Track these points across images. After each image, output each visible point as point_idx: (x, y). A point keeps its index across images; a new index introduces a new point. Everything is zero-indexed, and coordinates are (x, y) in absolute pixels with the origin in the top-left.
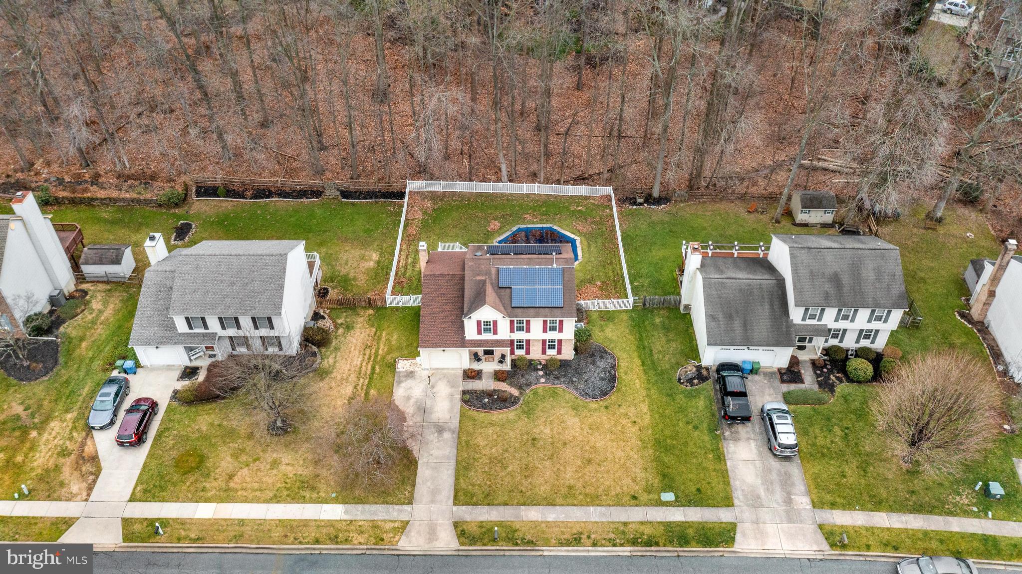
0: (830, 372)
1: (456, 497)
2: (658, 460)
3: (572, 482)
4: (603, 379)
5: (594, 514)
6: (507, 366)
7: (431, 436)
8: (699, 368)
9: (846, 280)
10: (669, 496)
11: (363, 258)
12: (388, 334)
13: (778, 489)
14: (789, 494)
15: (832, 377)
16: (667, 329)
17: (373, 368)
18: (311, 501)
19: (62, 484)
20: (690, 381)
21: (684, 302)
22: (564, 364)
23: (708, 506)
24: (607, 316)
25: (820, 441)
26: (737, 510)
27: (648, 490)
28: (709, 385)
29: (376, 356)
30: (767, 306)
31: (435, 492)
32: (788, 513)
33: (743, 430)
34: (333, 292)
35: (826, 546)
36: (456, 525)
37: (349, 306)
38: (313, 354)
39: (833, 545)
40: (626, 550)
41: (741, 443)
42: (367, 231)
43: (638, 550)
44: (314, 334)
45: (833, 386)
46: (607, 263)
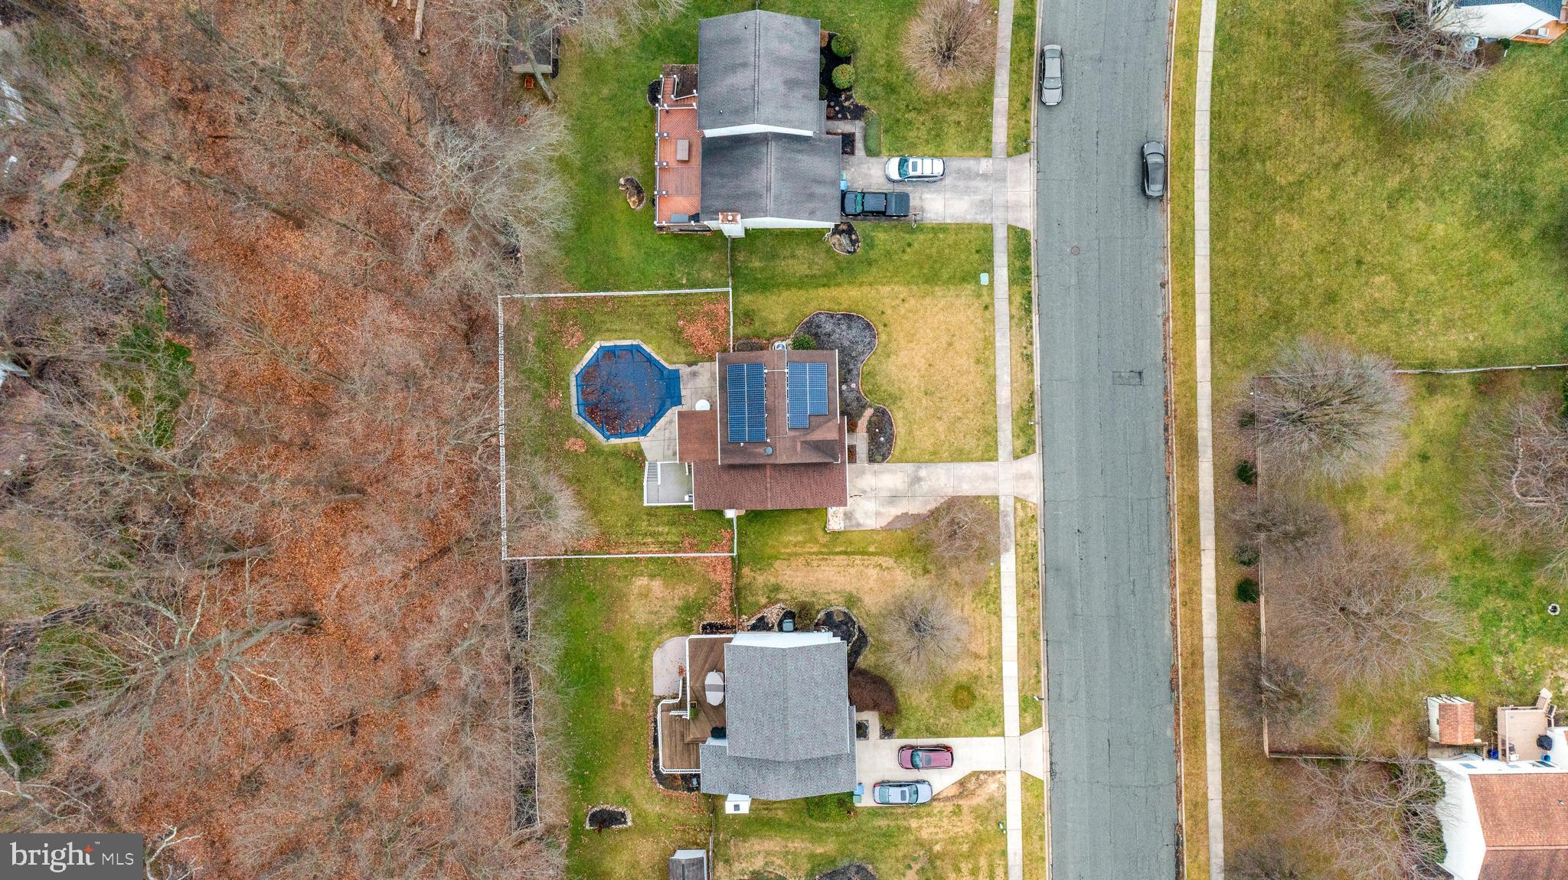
0: (840, 104)
1: (991, 460)
2: (946, 283)
3: (972, 360)
4: (849, 327)
5: (1003, 342)
7: (925, 486)
8: (836, 231)
10: (984, 278)
11: (645, 595)
12: (786, 547)
13: (973, 183)
14: (978, 175)
15: (847, 104)
17: (840, 553)
18: (999, 582)
19: (989, 800)
20: (853, 242)
21: (741, 234)
23: (992, 245)
24: (746, 317)
25: (925, 134)
26: (996, 222)
27: (978, 295)
28: (859, 226)
29: (822, 553)
30: (800, 157)
31: (986, 478)
32: (997, 180)
33: (914, 202)
34: (710, 618)
35: (1026, 156)
36: (1016, 457)
37: (738, 594)
38: (829, 615)
39: (1026, 150)
40: (1035, 318)
41: (927, 206)
42: (591, 598)
43: (1034, 308)
44: (800, 618)
45: (856, 106)
46: (643, 311)
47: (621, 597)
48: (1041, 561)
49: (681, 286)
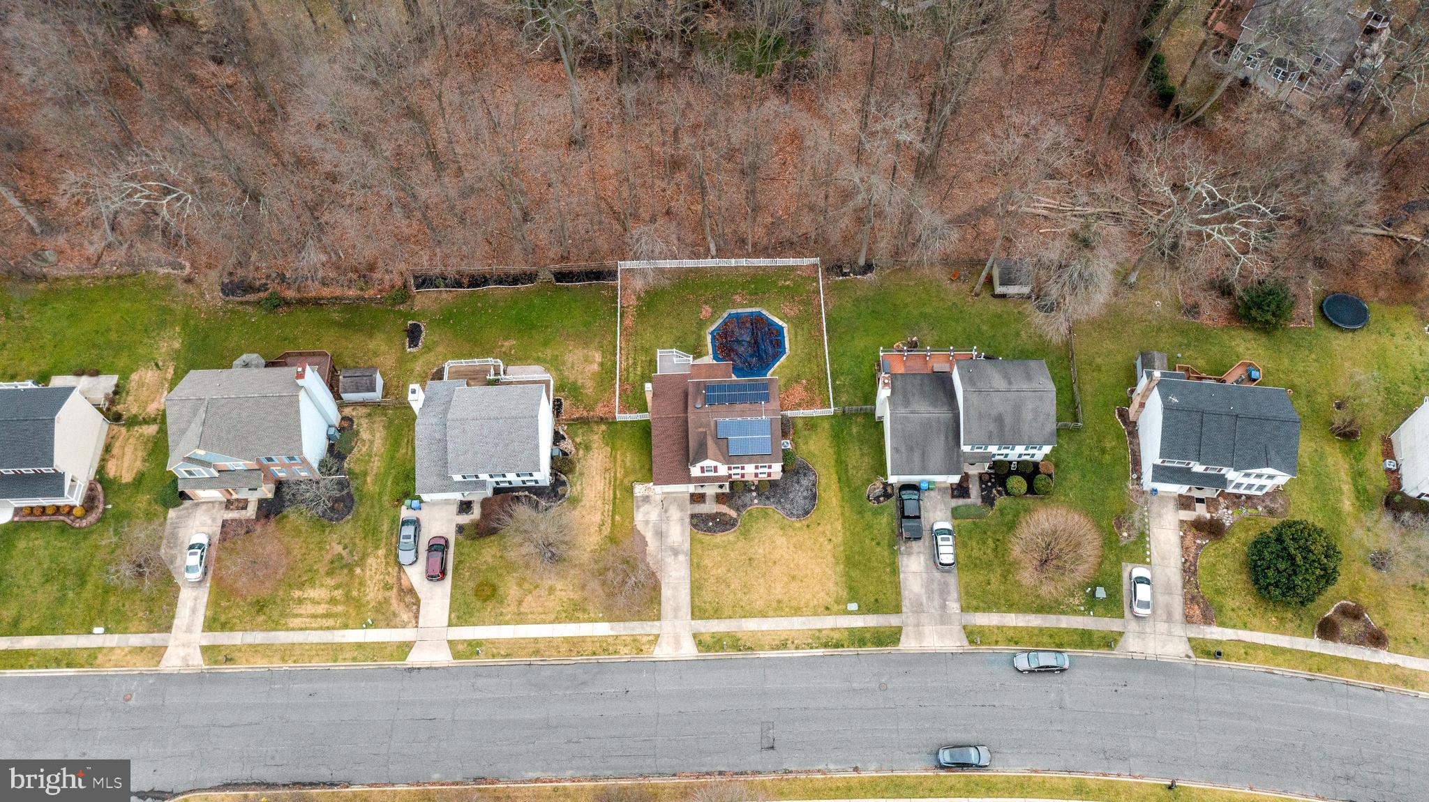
0: (994, 485)
1: (692, 613)
2: (847, 574)
3: (780, 597)
4: (805, 498)
5: (797, 623)
6: (726, 490)
7: (670, 560)
8: (886, 485)
9: (1008, 420)
10: (853, 606)
11: (587, 360)
12: (622, 454)
13: (936, 597)
14: (945, 600)
15: (994, 491)
16: (862, 442)
17: (615, 494)
18: (584, 621)
19: (395, 615)
20: (877, 498)
21: (878, 414)
22: (773, 484)
23: (883, 613)
24: (811, 424)
25: (976, 553)
26: (903, 616)
27: (838, 602)
28: (892, 503)
29: (615, 480)
30: (943, 438)
31: (676, 609)
32: (941, 616)
33: (915, 546)
34: (566, 404)
35: (966, 643)
36: (695, 636)
37: (584, 422)
38: (564, 483)
39: (972, 642)
40: (820, 652)
41: (913, 558)
42: (587, 324)
43: (829, 651)
44: (562, 465)
45: (993, 499)
46: (813, 356)
47: (586, 345)
48: (603, 658)
49: (833, 381)
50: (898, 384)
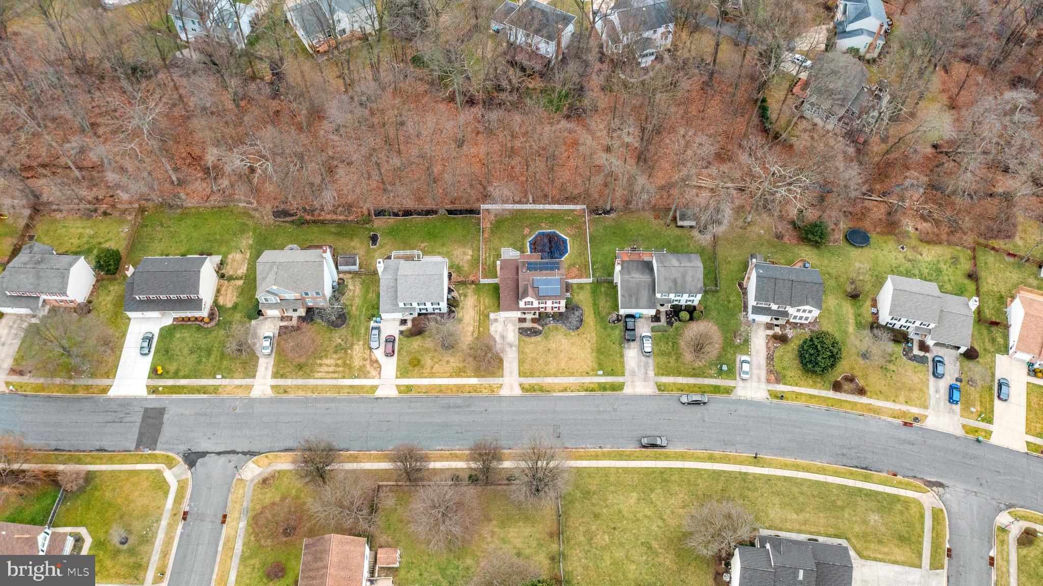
0: (673, 316)
1: (519, 374)
2: (597, 357)
3: (564, 367)
4: (577, 321)
5: (572, 380)
6: (537, 316)
7: (508, 349)
8: (618, 315)
9: (679, 281)
10: (601, 372)
11: (464, 253)
12: (483, 299)
13: (643, 369)
14: (647, 370)
15: (673, 319)
16: (606, 295)
17: (480, 318)
18: (465, 377)
19: (368, 372)
20: (614, 322)
21: (615, 281)
22: (561, 314)
23: (615, 376)
24: (581, 286)
25: (663, 348)
26: (626, 378)
27: (593, 370)
28: (621, 324)
29: (480, 311)
30: (647, 291)
31: (511, 373)
32: (645, 378)
33: (632, 344)
34: (454, 275)
35: (657, 390)
36: (520, 385)
37: (463, 283)
38: (453, 312)
39: (659, 390)
40: (583, 393)
41: (631, 350)
42: (464, 236)
43: (588, 393)
44: (453, 304)
45: (673, 323)
46: (582, 254)
47: (464, 246)
48: (473, 394)
49: (592, 266)
50: (625, 265)
